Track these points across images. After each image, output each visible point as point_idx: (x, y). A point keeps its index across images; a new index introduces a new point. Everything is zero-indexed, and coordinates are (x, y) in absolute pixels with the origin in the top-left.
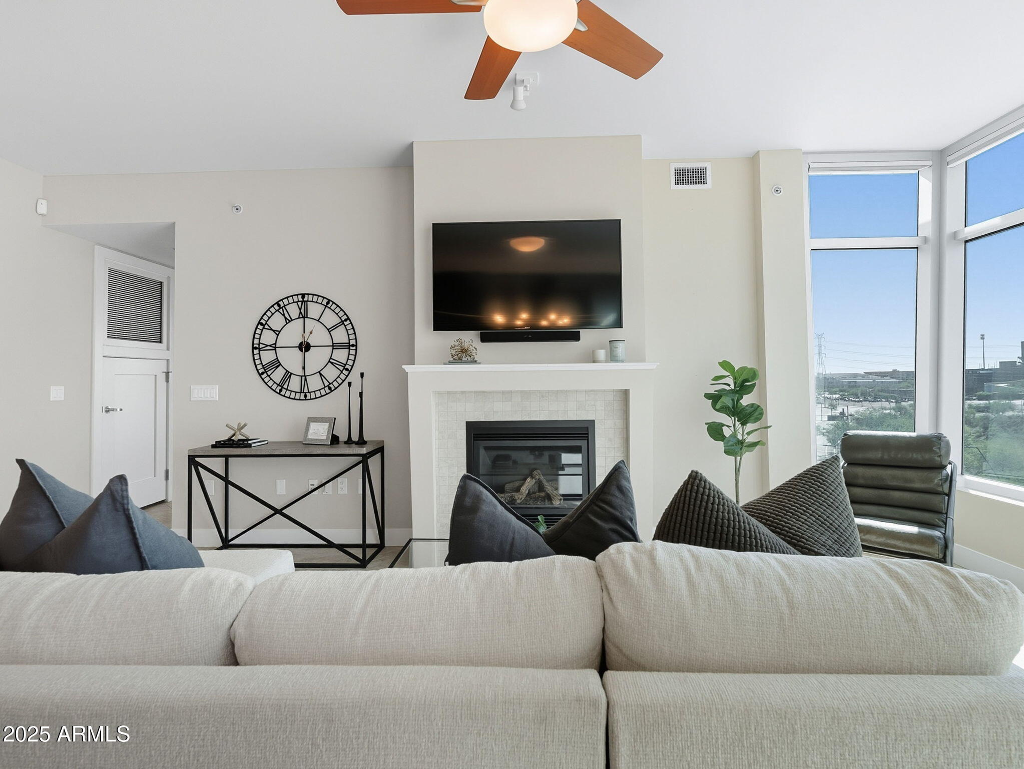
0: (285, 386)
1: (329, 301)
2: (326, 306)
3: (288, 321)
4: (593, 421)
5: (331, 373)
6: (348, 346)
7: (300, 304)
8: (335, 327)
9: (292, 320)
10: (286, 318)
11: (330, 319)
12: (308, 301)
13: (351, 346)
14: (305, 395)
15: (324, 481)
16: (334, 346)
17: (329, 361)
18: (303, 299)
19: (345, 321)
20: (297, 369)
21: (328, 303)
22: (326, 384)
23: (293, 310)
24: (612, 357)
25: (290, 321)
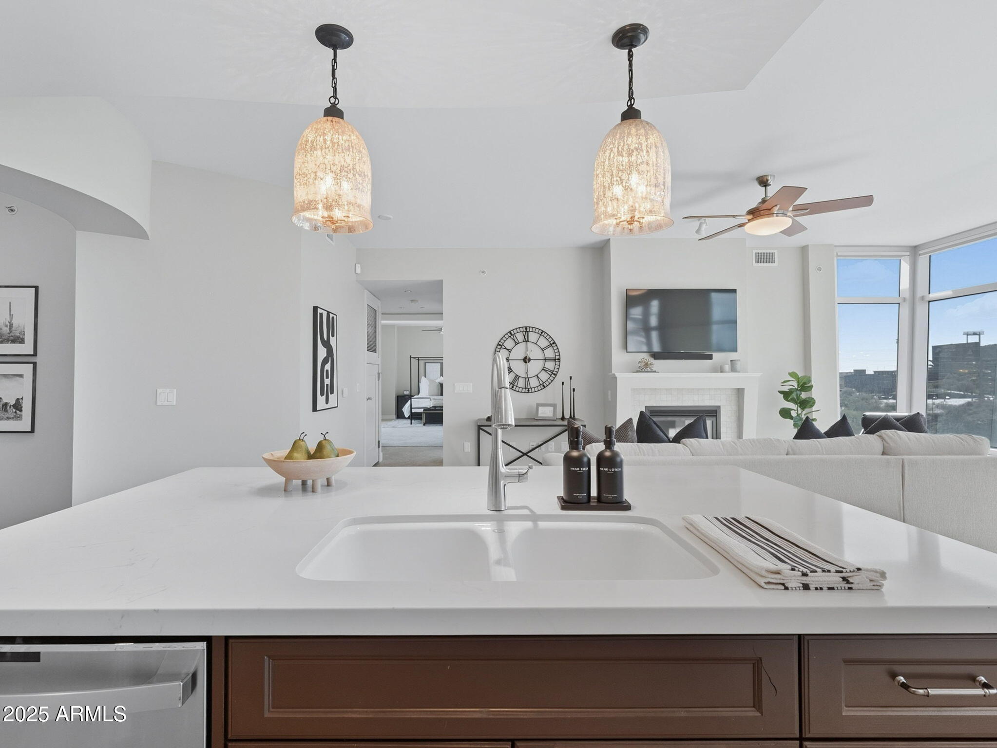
0: (516, 384)
1: (543, 331)
2: (541, 335)
3: (516, 344)
4: (719, 407)
5: (544, 376)
6: (555, 360)
7: (524, 333)
8: (546, 348)
9: (519, 343)
10: (515, 342)
11: (543, 343)
12: (529, 331)
13: (557, 360)
14: (528, 390)
15: (540, 443)
16: (545, 359)
17: (543, 369)
18: (526, 330)
19: (553, 344)
20: (521, 373)
21: (542, 333)
22: (541, 383)
23: (520, 337)
24: (733, 369)
25: (518, 344)
